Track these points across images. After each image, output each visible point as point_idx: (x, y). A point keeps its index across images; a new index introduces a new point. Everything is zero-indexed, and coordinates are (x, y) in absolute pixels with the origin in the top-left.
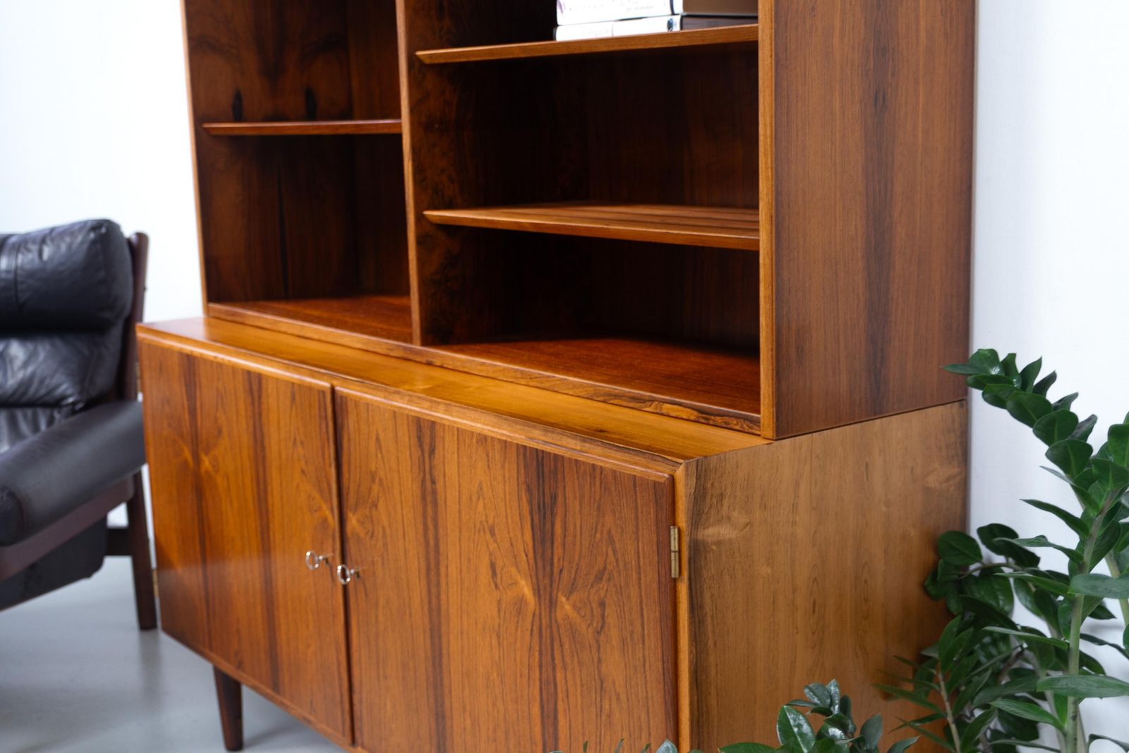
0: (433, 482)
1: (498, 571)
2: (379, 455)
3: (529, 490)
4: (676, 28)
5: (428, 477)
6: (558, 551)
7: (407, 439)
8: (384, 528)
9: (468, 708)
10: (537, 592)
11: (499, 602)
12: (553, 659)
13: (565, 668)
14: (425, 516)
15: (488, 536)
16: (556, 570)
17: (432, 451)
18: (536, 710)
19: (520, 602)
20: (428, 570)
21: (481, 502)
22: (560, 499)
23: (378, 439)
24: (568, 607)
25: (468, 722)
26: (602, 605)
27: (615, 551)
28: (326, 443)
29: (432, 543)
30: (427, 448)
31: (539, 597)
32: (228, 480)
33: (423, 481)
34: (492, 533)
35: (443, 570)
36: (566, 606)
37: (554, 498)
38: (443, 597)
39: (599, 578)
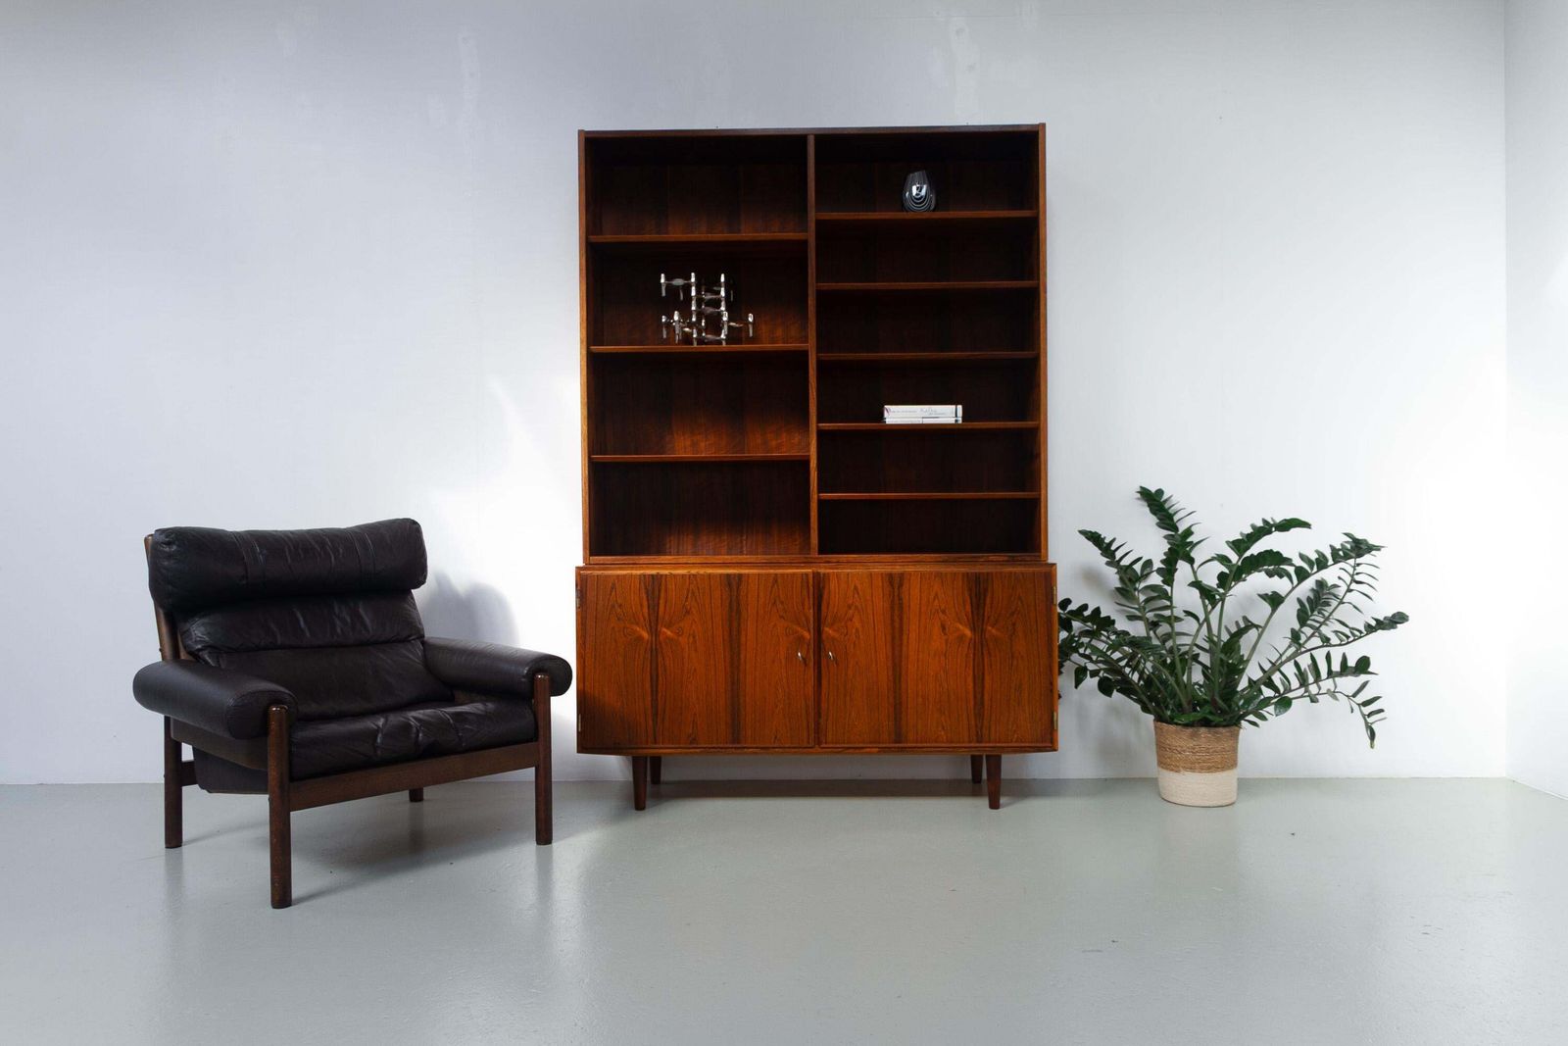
0: (900, 599)
1: (947, 627)
2: (856, 596)
3: (970, 590)
4: (960, 422)
5: (896, 598)
6: (987, 608)
7: (880, 584)
8: (857, 630)
9: (920, 694)
10: (973, 630)
11: (947, 641)
12: (982, 653)
13: (989, 653)
14: (892, 616)
15: (941, 614)
16: (986, 618)
17: (901, 585)
18: (970, 680)
19: (961, 638)
20: (893, 638)
21: (936, 601)
22: (989, 589)
23: (856, 588)
24: (994, 631)
25: (920, 700)
26: (1014, 624)
27: (1022, 602)
28: (807, 599)
29: (897, 625)
30: (896, 586)
31: (975, 630)
32: (694, 637)
33: (893, 601)
34: (944, 612)
35: (905, 637)
36: (992, 630)
37: (986, 590)
38: (904, 649)
39: (1013, 614)
